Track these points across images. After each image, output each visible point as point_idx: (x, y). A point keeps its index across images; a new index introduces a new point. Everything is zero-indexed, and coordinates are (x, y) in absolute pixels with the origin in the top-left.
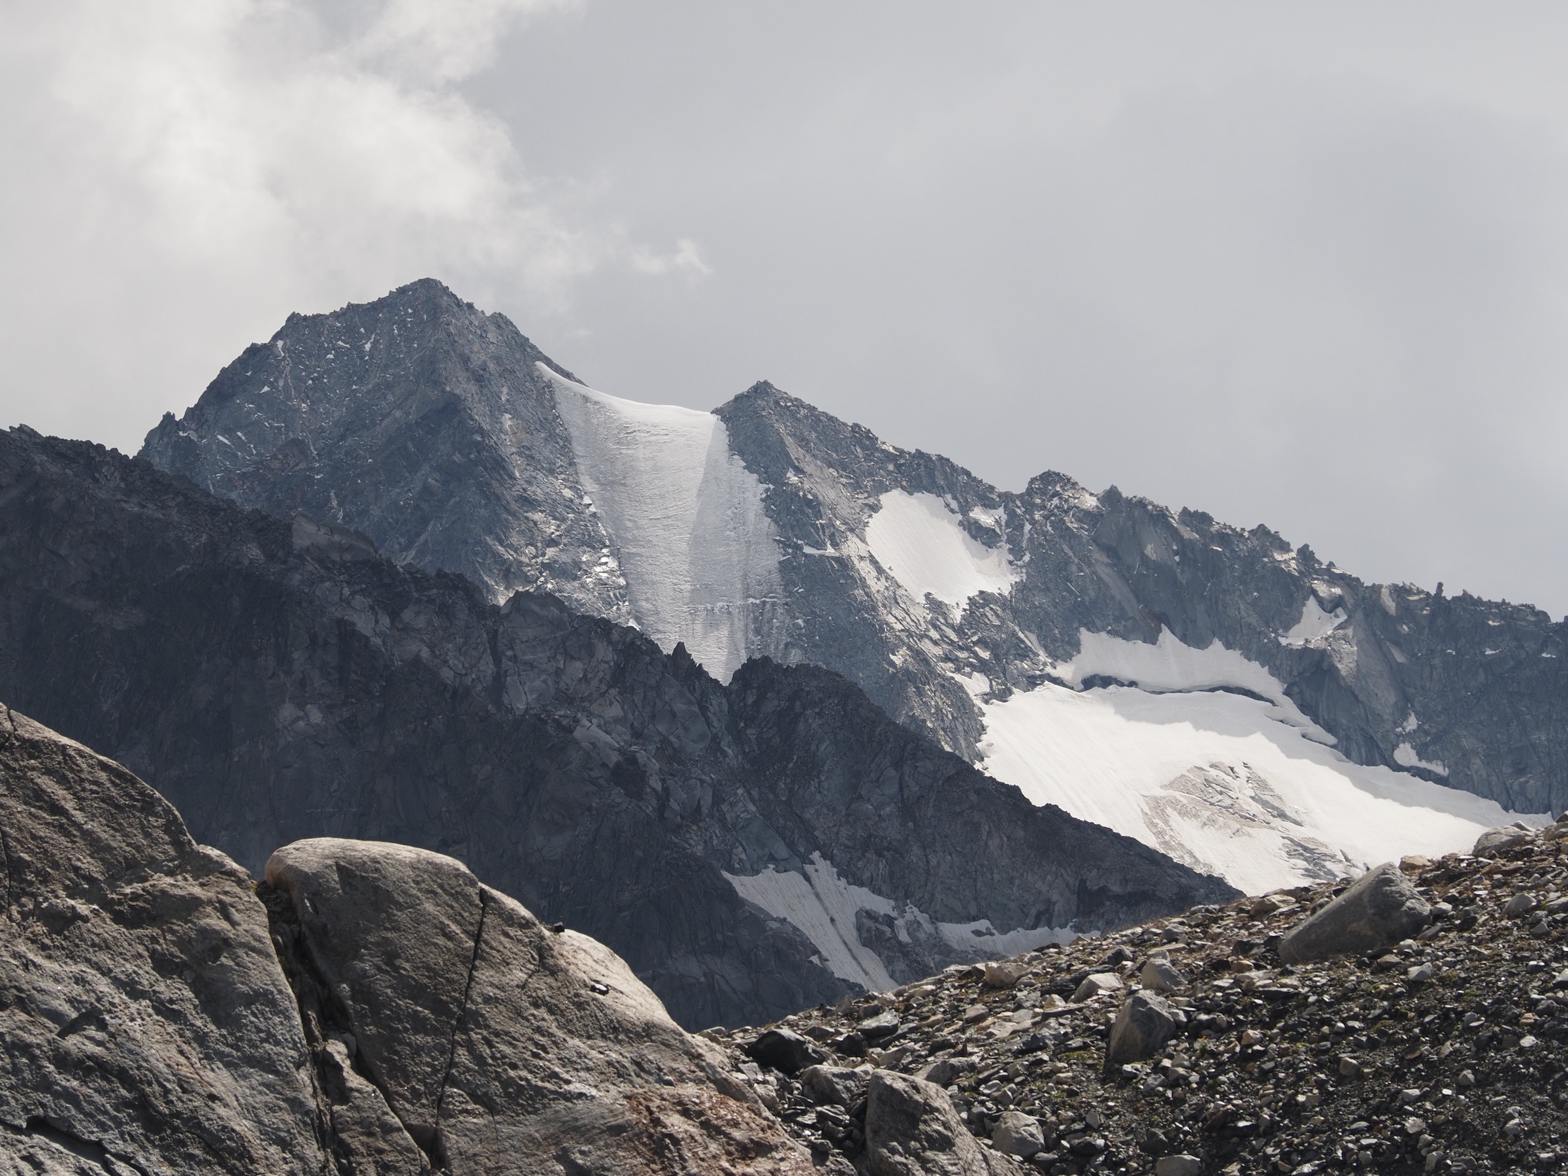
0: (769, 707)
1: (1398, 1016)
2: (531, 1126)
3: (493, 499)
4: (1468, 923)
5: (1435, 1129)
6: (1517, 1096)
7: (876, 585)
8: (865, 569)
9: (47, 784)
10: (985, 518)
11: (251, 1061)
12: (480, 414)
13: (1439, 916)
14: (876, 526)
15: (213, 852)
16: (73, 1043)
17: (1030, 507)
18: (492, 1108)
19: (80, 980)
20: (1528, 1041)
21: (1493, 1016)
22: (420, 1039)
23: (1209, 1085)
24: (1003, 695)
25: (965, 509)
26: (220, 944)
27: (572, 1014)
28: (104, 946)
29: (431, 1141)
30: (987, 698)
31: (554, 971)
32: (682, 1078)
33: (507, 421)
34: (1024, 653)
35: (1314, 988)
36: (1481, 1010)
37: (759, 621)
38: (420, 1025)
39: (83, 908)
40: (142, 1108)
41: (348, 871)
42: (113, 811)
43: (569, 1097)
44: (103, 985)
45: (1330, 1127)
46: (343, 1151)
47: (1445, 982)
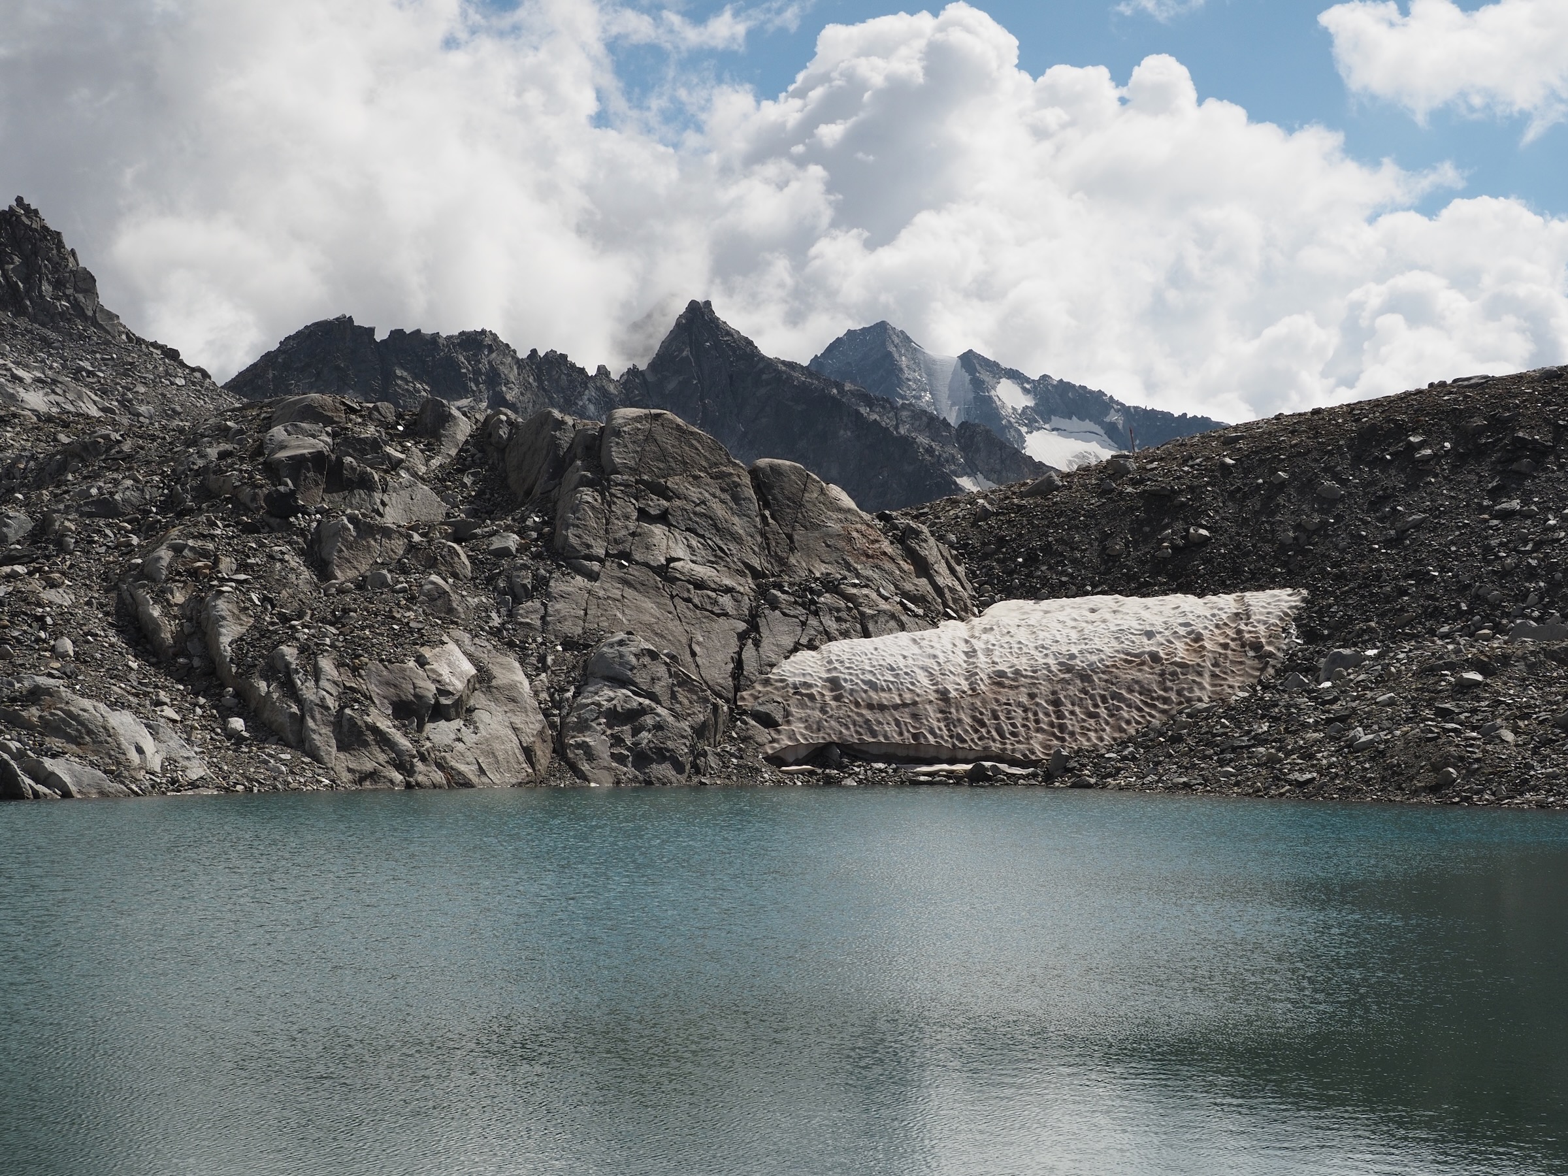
0: (967, 434)
1: (1050, 511)
2: (817, 534)
3: (899, 379)
4: (1071, 488)
5: (1056, 540)
6: (1078, 533)
7: (999, 403)
8: (996, 399)
9: (694, 442)
10: (1028, 386)
11: (744, 515)
12: (896, 356)
13: (1064, 486)
14: (999, 387)
15: (737, 461)
16: (698, 509)
17: (1039, 384)
18: (807, 529)
19: (701, 493)
20: (1082, 518)
21: (1074, 512)
22: (788, 510)
23: (1000, 528)
24: (1031, 432)
25: (1022, 384)
26: (737, 485)
27: (829, 505)
28: (707, 485)
29: (790, 537)
30: (1027, 433)
31: (825, 494)
32: (857, 523)
33: (903, 358)
34: (1037, 421)
35: (1030, 504)
36: (1071, 510)
37: (968, 411)
38: (789, 506)
39: (702, 475)
40: (715, 526)
41: (772, 468)
42: (711, 450)
43: (827, 527)
44: (707, 495)
45: (1029, 539)
46: (767, 539)
47: (1062, 503)
